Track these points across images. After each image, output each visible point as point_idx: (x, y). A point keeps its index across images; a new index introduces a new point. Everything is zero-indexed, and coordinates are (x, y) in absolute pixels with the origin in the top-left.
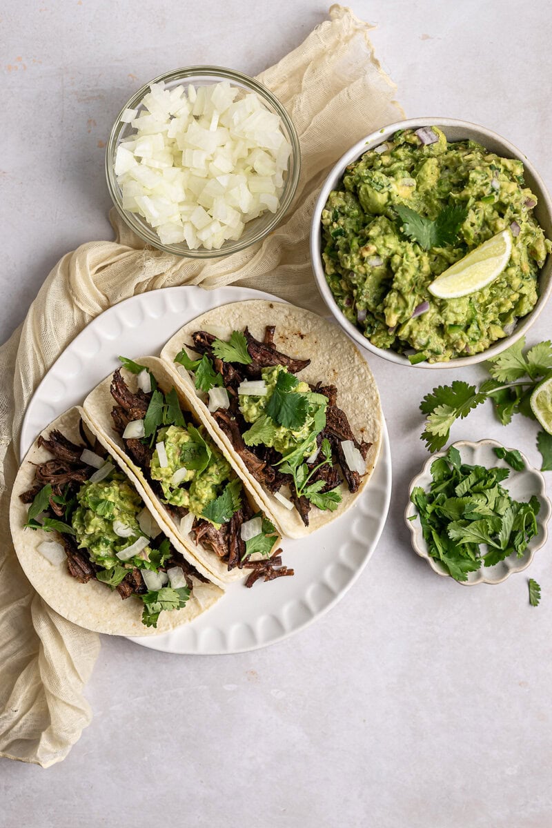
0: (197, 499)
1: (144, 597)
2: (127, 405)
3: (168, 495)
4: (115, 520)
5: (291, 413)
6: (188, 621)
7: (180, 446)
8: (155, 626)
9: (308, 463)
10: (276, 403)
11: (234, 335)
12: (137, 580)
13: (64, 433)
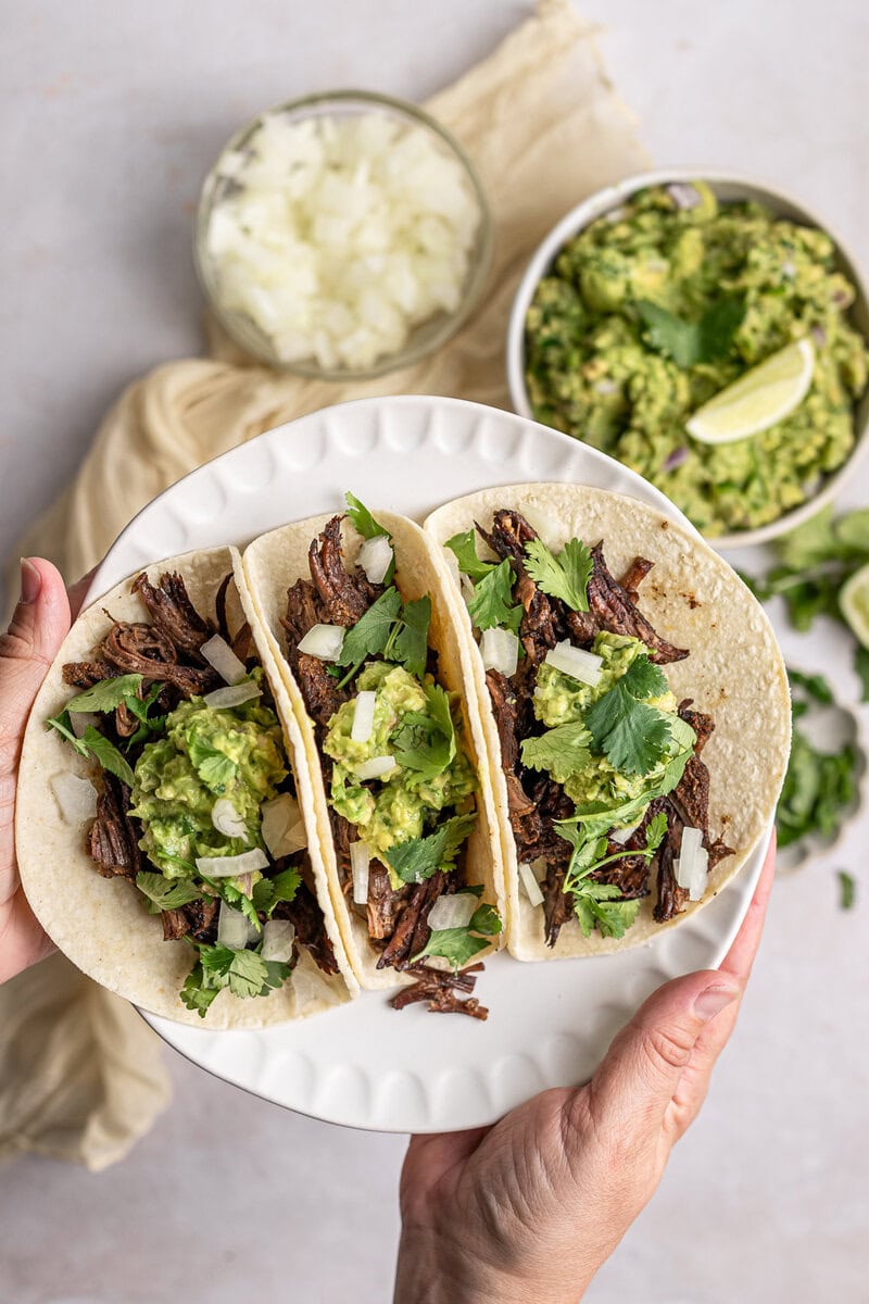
0: (387, 822)
1: (206, 953)
2: (330, 590)
3: (339, 792)
4: (224, 797)
5: (631, 742)
6: (260, 1023)
7: (402, 712)
8: (202, 1014)
9: (610, 840)
10: (610, 711)
11: (573, 546)
12: (207, 917)
13: (187, 585)
